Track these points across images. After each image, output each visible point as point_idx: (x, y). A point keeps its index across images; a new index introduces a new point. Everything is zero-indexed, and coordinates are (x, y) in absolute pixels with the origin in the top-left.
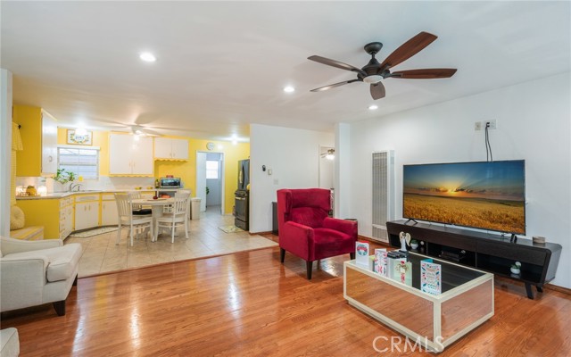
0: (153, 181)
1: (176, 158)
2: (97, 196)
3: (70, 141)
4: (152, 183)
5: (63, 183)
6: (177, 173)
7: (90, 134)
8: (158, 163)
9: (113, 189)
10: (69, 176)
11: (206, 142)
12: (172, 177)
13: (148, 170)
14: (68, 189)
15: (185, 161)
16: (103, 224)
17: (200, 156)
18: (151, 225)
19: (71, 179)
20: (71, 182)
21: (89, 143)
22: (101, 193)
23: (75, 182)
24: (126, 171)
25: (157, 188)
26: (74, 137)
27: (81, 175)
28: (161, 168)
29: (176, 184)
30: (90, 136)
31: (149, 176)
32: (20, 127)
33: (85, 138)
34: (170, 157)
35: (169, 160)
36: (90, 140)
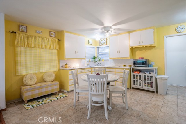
1: (144, 44)
8: (132, 49)
12: (143, 58)
13: (127, 54)
14: (96, 65)
15: (152, 46)
21: (105, 44)
24: (116, 56)
26: (101, 42)
30: (106, 41)
31: (127, 58)
32: (59, 40)
33: (105, 42)
34: (140, 45)
35: (139, 47)
36: (106, 42)
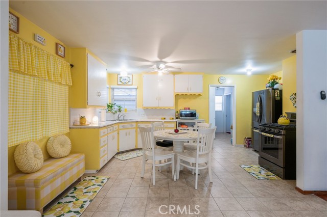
0: (174, 112)
1: (193, 92)
2: (134, 125)
3: (120, 83)
4: (173, 114)
5: (114, 114)
6: (193, 105)
7: (131, 76)
8: (177, 96)
9: (145, 119)
10: (118, 108)
11: (217, 76)
12: (189, 109)
13: (170, 103)
14: (117, 118)
15: (200, 95)
16: (138, 147)
17: (212, 90)
18: (173, 162)
19: (120, 111)
20: (119, 113)
21: (130, 83)
22: (137, 122)
23: (121, 114)
24: (154, 104)
25: (177, 118)
26: (122, 80)
27: (126, 107)
28: (181, 101)
29: (193, 115)
30: (131, 78)
31: (171, 108)
32: (72, 66)
33: (128, 80)
34: (188, 91)
35: (186, 94)
36: (131, 81)
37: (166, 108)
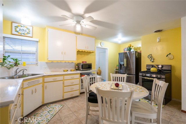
2: (41, 80)
3: (14, 32)
5: (9, 68)
10: (14, 62)
12: (86, 62)
14: (14, 74)
16: (45, 103)
19: (16, 64)
20: (16, 67)
23: (20, 67)
25: (77, 70)
26: (18, 29)
27: (24, 61)
30: (31, 30)
31: (74, 62)
35: (85, 51)
37: (70, 62)
